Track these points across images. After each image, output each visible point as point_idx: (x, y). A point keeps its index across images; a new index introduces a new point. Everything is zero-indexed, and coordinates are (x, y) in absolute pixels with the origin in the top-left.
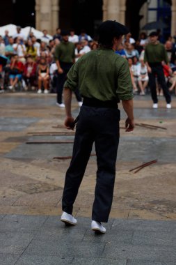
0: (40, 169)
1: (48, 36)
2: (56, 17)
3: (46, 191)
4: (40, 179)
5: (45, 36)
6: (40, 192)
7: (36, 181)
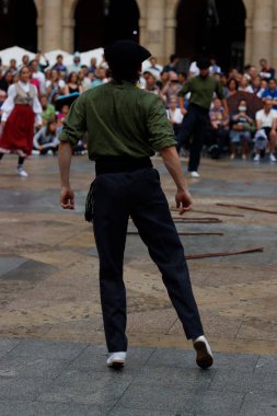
0: (142, 275)
1: (158, 66)
2: (171, 36)
3: (153, 309)
4: (143, 290)
5: (153, 67)
6: (143, 310)
7: (136, 292)
